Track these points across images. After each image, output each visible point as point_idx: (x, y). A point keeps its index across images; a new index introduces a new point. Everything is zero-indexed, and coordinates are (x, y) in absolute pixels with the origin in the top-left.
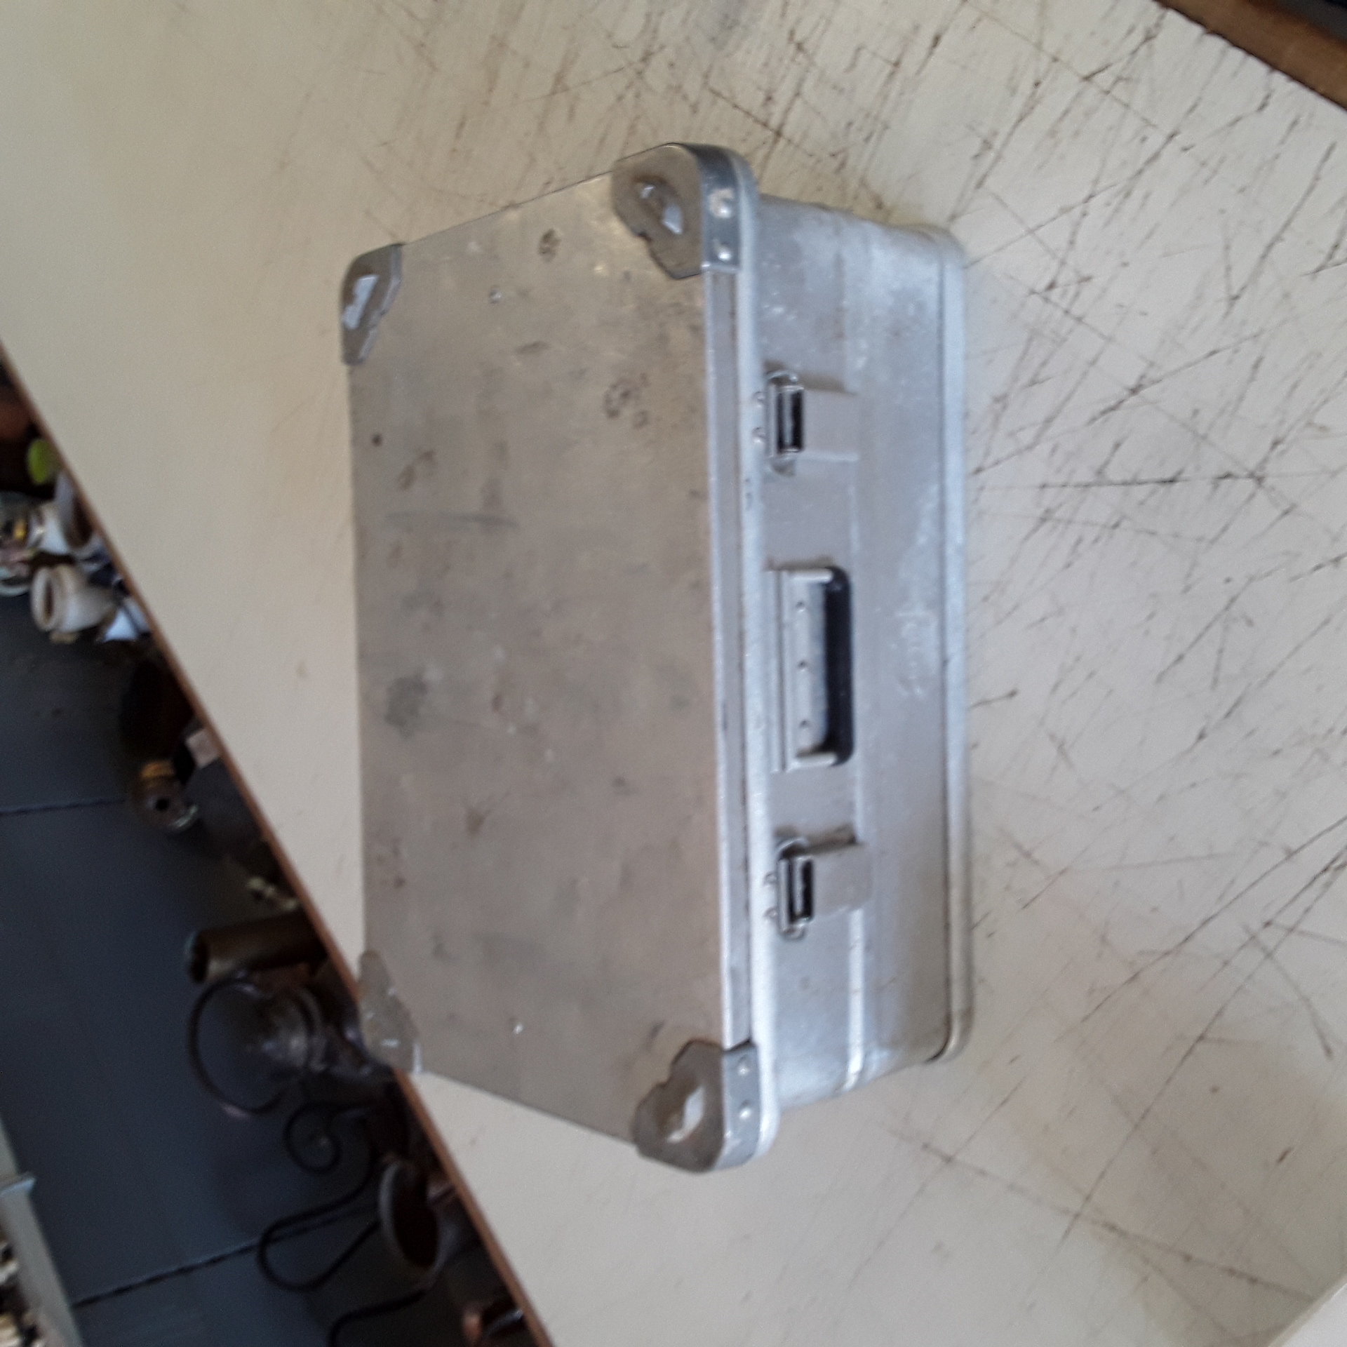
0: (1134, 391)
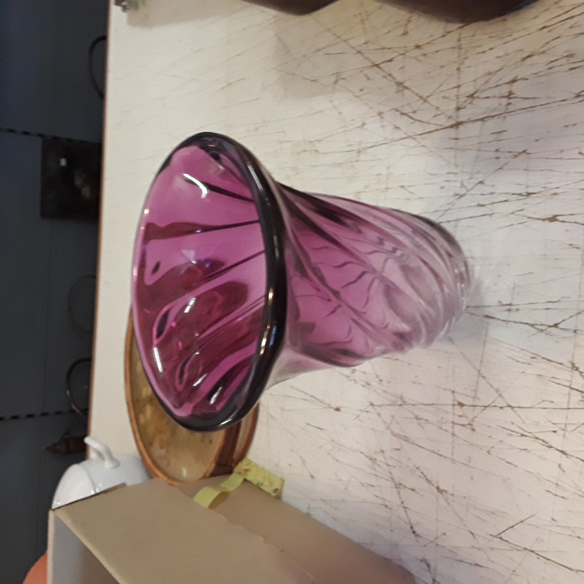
0: (438, 488)
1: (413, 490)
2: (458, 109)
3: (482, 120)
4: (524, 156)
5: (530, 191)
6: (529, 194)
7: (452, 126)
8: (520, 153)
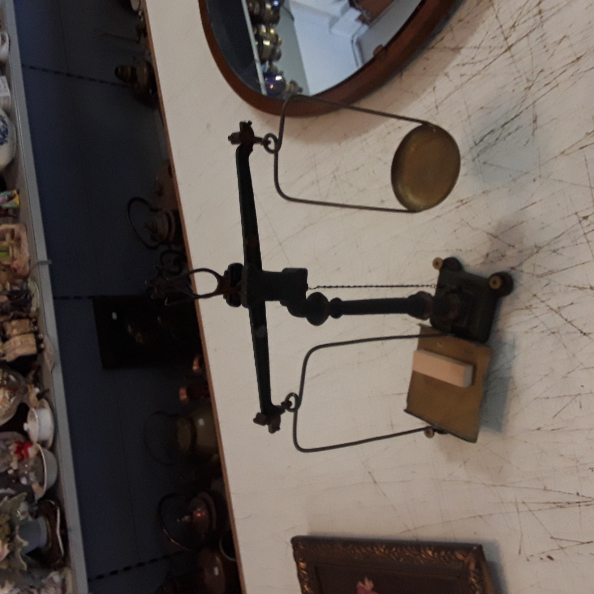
1: (572, 304)
2: (506, 39)
3: (527, 35)
4: (565, 39)
5: (578, 56)
6: (578, 59)
7: (506, 51)
8: (562, 40)
